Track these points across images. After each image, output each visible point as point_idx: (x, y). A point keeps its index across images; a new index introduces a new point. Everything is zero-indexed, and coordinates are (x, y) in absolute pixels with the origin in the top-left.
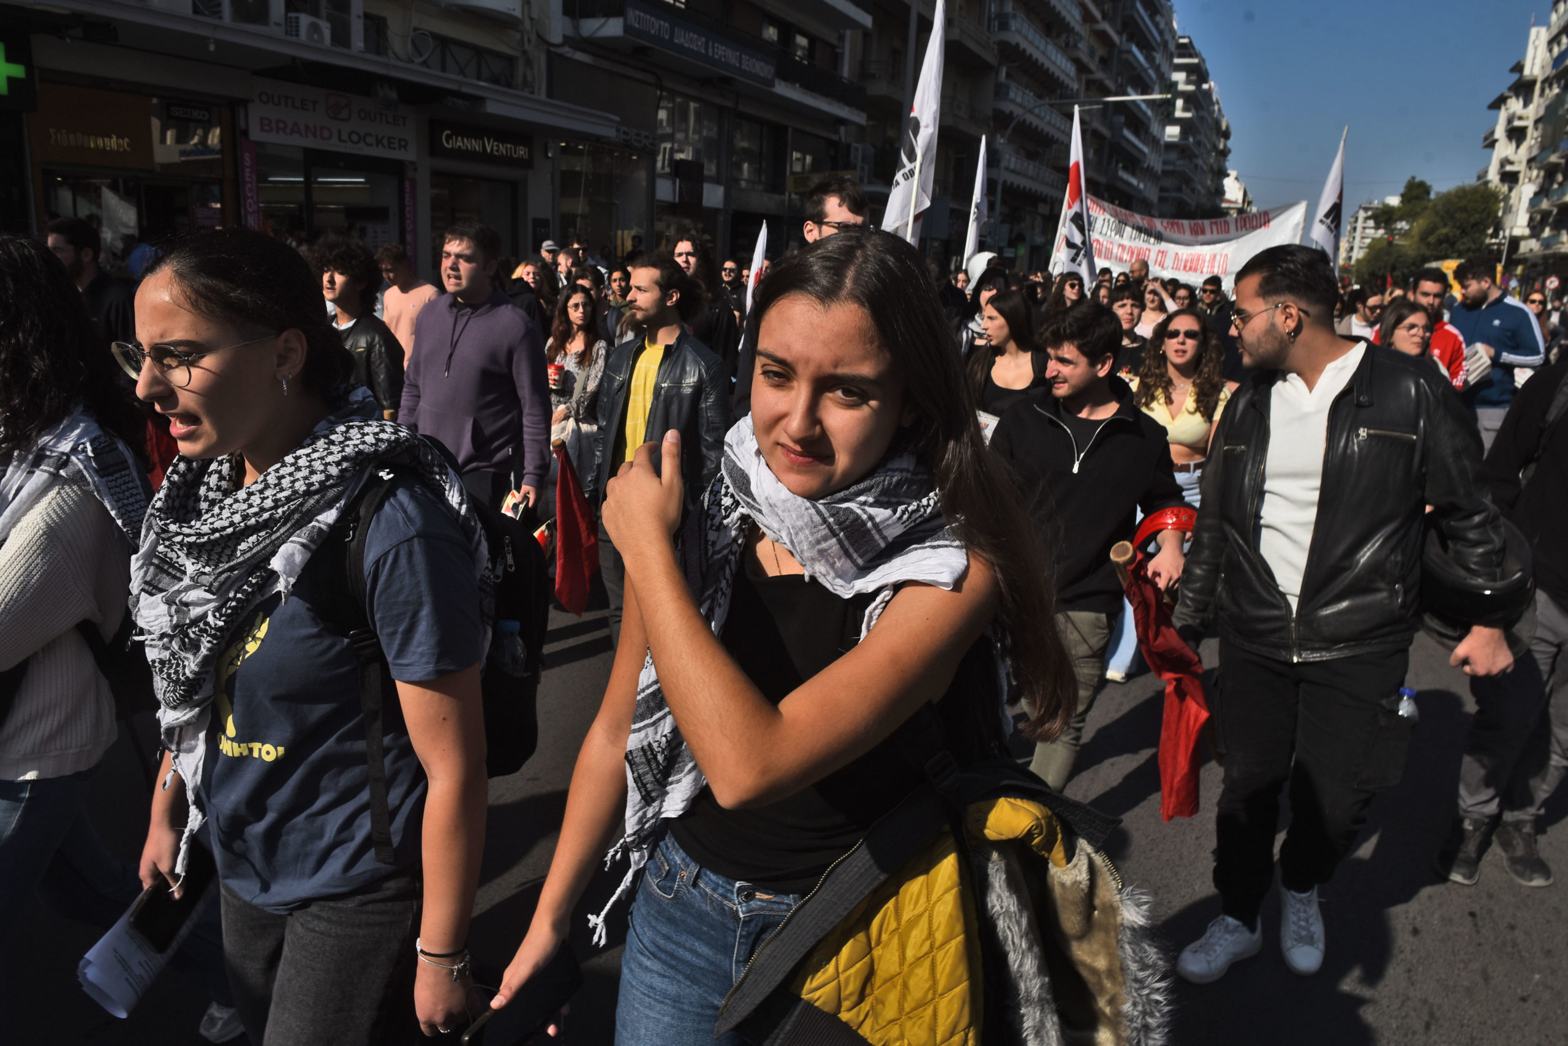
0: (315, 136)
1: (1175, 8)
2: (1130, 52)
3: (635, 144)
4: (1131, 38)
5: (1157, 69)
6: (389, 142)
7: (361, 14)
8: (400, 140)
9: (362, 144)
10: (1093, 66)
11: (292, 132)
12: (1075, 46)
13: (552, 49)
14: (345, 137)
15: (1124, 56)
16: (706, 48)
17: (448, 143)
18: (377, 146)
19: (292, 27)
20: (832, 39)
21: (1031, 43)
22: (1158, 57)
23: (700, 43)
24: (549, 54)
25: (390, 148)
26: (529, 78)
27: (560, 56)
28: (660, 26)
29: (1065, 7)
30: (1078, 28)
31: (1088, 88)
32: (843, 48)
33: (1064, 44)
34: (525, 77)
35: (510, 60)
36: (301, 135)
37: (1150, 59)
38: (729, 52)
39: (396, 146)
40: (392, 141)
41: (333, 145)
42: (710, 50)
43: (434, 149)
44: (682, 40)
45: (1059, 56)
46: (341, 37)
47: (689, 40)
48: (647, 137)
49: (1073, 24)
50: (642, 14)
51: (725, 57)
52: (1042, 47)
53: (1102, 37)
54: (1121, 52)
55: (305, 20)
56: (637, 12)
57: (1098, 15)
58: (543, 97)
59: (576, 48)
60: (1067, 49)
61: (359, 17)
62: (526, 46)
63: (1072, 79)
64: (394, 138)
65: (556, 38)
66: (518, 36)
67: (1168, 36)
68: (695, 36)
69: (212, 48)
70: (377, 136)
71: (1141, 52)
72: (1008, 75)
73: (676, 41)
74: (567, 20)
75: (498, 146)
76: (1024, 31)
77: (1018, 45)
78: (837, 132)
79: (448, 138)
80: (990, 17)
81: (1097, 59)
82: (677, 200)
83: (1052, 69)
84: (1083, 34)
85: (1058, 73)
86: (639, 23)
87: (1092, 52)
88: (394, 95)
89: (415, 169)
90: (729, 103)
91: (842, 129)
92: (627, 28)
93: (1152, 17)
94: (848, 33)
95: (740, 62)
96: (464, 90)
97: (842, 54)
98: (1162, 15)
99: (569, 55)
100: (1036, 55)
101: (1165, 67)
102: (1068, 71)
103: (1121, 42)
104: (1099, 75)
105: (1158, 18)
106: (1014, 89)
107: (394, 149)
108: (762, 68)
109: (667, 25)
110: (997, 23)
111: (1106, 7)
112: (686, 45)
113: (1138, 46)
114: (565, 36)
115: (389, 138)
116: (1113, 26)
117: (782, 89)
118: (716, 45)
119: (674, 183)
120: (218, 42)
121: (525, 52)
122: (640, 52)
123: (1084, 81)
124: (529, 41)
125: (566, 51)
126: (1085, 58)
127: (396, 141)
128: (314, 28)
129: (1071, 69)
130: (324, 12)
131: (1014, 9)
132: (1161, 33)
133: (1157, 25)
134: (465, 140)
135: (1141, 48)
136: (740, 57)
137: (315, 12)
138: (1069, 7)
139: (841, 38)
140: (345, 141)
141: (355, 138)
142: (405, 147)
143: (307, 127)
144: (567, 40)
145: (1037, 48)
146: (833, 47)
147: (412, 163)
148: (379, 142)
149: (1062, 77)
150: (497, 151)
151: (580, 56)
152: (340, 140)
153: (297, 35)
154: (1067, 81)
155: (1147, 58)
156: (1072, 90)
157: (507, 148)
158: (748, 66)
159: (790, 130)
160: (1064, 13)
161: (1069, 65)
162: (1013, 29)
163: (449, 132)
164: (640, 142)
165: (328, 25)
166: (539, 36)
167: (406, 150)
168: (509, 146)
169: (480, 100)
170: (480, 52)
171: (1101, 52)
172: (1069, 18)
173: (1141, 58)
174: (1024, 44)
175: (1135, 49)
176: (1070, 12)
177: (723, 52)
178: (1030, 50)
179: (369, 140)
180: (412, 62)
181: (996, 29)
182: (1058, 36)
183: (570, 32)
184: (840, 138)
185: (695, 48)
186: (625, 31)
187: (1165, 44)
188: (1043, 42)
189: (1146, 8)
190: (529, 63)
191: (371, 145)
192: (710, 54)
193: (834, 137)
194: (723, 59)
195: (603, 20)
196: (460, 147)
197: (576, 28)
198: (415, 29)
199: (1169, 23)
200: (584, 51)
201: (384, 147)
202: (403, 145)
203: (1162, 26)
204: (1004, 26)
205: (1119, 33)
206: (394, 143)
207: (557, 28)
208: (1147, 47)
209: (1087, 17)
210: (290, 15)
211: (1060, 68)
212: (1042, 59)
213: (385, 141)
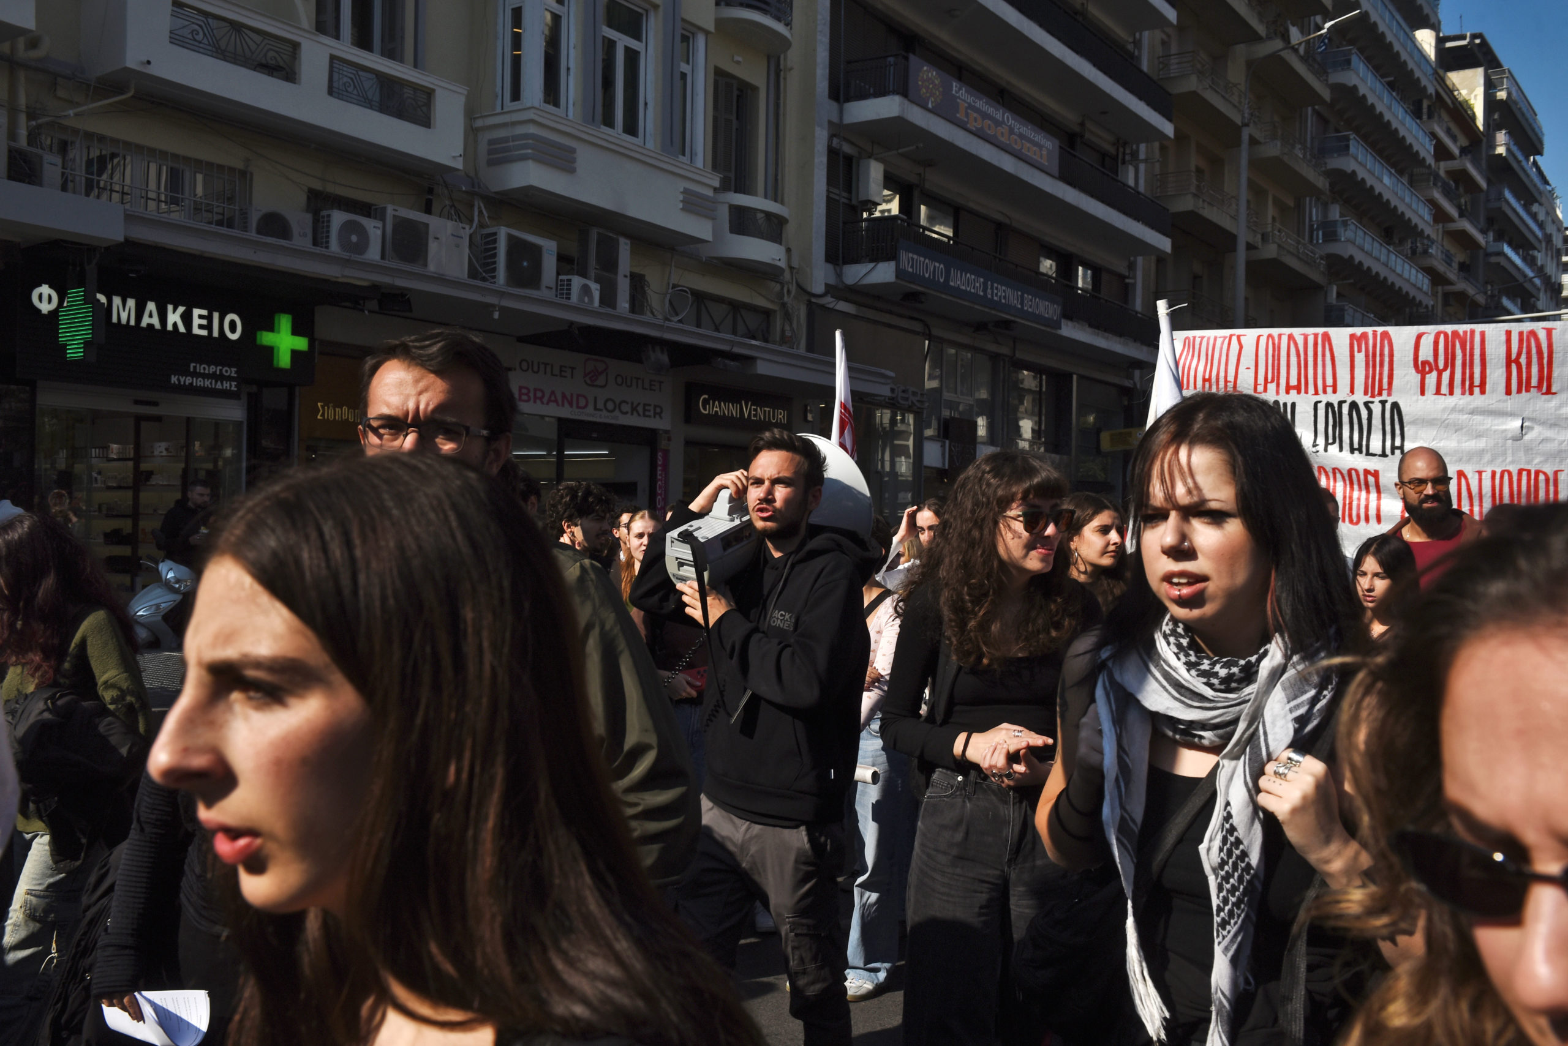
0: (571, 404)
1: (1557, 193)
2: (1502, 254)
3: (902, 402)
4: (1500, 237)
5: (1540, 271)
6: (645, 410)
7: (628, 274)
8: (655, 406)
9: (617, 413)
10: (1452, 275)
11: (549, 401)
12: (1425, 252)
13: (813, 300)
14: (600, 405)
15: (1493, 260)
16: (985, 290)
17: (705, 409)
18: (632, 414)
19: (564, 290)
20: (1121, 267)
21: (1369, 254)
22: (1540, 257)
23: (977, 285)
24: (810, 304)
25: (645, 415)
26: (788, 333)
27: (822, 306)
28: (935, 267)
29: (1409, 206)
30: (1428, 231)
31: (1446, 303)
32: (1134, 277)
33: (1409, 252)
34: (783, 331)
35: (767, 314)
36: (558, 405)
37: (1531, 261)
38: (1009, 292)
39: (652, 413)
40: (647, 408)
41: (588, 415)
42: (989, 291)
43: (690, 415)
44: (959, 282)
45: (1407, 267)
46: (608, 298)
47: (966, 282)
48: (914, 394)
49: (1421, 225)
50: (915, 257)
51: (1005, 298)
52: (1383, 258)
53: (1462, 239)
54: (1488, 255)
55: (577, 282)
56: (911, 255)
57: (1453, 212)
58: (802, 350)
59: (839, 298)
60: (1414, 256)
61: (626, 276)
62: (786, 298)
63: (1426, 293)
64: (650, 405)
65: (819, 289)
66: (778, 287)
67: (1550, 229)
68: (973, 277)
69: (496, 315)
70: (632, 404)
71: (1517, 253)
72: (1339, 295)
73: (952, 284)
74: (830, 266)
75: (755, 410)
76: (1359, 241)
77: (1351, 257)
78: (1130, 377)
79: (706, 402)
80: (1311, 226)
81: (1455, 265)
82: (947, 467)
83: (1399, 283)
84: (1433, 236)
85: (1406, 288)
86: (912, 267)
87: (1448, 259)
88: (665, 358)
89: (669, 439)
90: (1005, 350)
91: (1137, 373)
92: (900, 273)
93: (1527, 207)
94: (1140, 260)
95: (1022, 304)
96: (737, 350)
97: (1134, 285)
98: (1541, 204)
99: (831, 306)
100: (1376, 268)
101: (1551, 269)
102: (1419, 285)
103: (1487, 242)
104: (1461, 286)
105: (1535, 208)
106: (1351, 311)
107: (650, 416)
108: (1047, 309)
109: (942, 266)
110: (1321, 233)
111: (1463, 201)
112: (963, 288)
113: (1510, 244)
114: (827, 285)
115: (645, 405)
116: (1474, 221)
117: (1071, 331)
118: (995, 285)
119: (943, 446)
120: (503, 310)
121: (784, 305)
122: (912, 297)
123: (1440, 295)
124: (789, 292)
125: (829, 301)
126: (1441, 268)
127: (652, 408)
128: (586, 290)
129: (1423, 281)
130: (592, 273)
131: (1342, 215)
132: (1541, 226)
133: (1534, 216)
134: (722, 404)
135: (1515, 248)
136: (1022, 297)
137: (584, 274)
138: (1414, 206)
139: (1132, 266)
140: (601, 410)
141: (610, 406)
142: (660, 414)
143: (564, 396)
144: (830, 289)
145: (1378, 259)
146: (1122, 277)
147: (666, 432)
148: (634, 409)
149: (1413, 292)
150: (755, 416)
151: (843, 306)
152: (596, 409)
153: (569, 298)
154: (1419, 297)
155: (1524, 259)
156: (1427, 307)
157: (765, 411)
158: (1031, 307)
159: (1075, 377)
160: (1408, 214)
161: (1420, 276)
162: (1343, 239)
163: (706, 396)
164: (907, 399)
165: (598, 286)
166: (799, 286)
167: (661, 418)
168: (767, 409)
169: (751, 359)
170: (736, 307)
171: (1460, 257)
172: (1415, 220)
173: (1518, 261)
174: (1359, 257)
175: (1507, 250)
176: (1416, 212)
177: (1004, 294)
178: (1368, 262)
179: (626, 408)
180: (670, 320)
181: (1320, 241)
182: (1401, 241)
183: (832, 281)
184: (1135, 384)
185: (972, 291)
186: (897, 277)
187: (1548, 238)
188: (1384, 251)
189: (1518, 198)
190: (788, 316)
191: (626, 413)
192: (989, 296)
193: (1128, 383)
194: (1003, 301)
195: (871, 265)
196: (716, 412)
197: (839, 275)
198: (674, 286)
199: (1551, 212)
200: (846, 300)
201: (639, 415)
202: (658, 414)
203: (1541, 217)
204: (1331, 236)
205: (1483, 232)
206: (649, 411)
207: (819, 276)
208: (1523, 245)
209: (1440, 216)
210: (561, 277)
211: (1408, 281)
212: (1383, 272)
213: (640, 409)
